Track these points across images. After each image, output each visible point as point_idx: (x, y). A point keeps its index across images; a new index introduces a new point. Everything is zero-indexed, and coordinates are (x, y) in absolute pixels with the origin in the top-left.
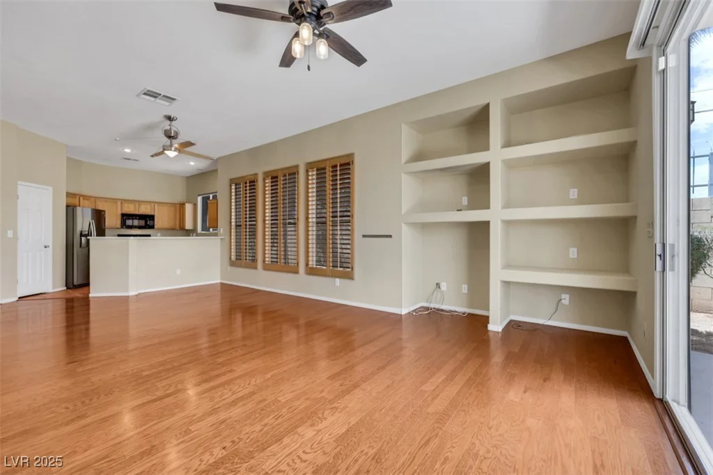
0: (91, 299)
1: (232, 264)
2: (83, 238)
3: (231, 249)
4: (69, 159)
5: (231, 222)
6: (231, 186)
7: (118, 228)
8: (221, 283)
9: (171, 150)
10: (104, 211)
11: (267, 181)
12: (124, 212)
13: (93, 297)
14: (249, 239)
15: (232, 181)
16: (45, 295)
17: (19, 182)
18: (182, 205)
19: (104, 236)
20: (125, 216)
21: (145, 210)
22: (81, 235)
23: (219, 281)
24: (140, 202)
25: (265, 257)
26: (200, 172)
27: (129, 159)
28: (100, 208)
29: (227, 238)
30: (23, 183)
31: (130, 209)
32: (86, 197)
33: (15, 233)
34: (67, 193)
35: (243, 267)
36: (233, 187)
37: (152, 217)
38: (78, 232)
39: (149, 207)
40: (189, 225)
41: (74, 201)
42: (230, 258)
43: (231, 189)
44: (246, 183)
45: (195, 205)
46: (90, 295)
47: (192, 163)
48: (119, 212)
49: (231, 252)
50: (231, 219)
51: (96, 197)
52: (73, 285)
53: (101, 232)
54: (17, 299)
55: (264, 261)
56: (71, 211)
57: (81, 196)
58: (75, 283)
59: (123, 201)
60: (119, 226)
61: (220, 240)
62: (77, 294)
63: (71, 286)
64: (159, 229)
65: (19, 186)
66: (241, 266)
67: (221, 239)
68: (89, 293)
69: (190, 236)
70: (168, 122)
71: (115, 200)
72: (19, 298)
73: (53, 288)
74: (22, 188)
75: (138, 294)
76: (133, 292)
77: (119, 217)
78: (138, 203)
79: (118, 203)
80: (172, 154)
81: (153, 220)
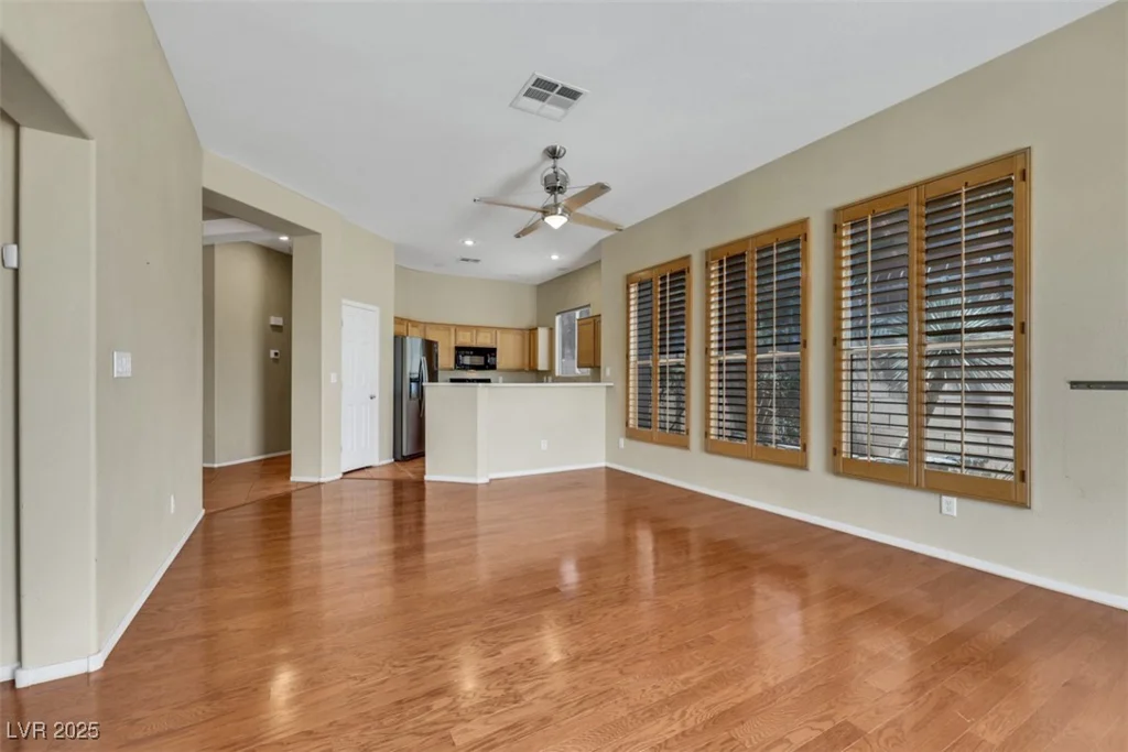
0: (427, 486)
1: (631, 434)
2: (413, 384)
3: (628, 406)
4: (397, 267)
5: (628, 356)
6: (628, 288)
7: (451, 370)
8: (606, 468)
9: (556, 214)
10: (437, 343)
11: (713, 268)
12: (459, 344)
13: (429, 481)
14: (671, 387)
15: (629, 280)
16: (370, 470)
17: (344, 301)
18: (533, 331)
19: (437, 381)
20: (460, 350)
21: (483, 341)
22: (411, 380)
23: (603, 464)
24: (478, 328)
25: (708, 426)
26: (560, 273)
27: (467, 260)
28: (431, 338)
29: (620, 387)
30: (349, 302)
31: (466, 339)
32: (415, 324)
33: (339, 377)
34: (395, 318)
35: (657, 443)
36: (633, 289)
37: (492, 352)
38: (408, 377)
39: (489, 335)
40: (542, 365)
41: (402, 329)
42: (627, 424)
43: (628, 293)
44: (663, 278)
45: (552, 331)
46: (427, 478)
47: (555, 257)
48: (453, 345)
49: (628, 413)
50: (628, 350)
51: (425, 323)
52: (403, 456)
53: (433, 377)
54: (341, 475)
55: (707, 434)
56: (399, 342)
57: (410, 321)
58: (405, 454)
59: (459, 327)
60: (452, 366)
61: (605, 389)
62: (407, 472)
63: (399, 457)
64: (502, 370)
65: (343, 307)
66: (650, 440)
67: (607, 387)
68: (424, 473)
69: (542, 382)
70: (551, 163)
71: (447, 327)
72: (345, 474)
73: (380, 460)
74: (348, 311)
75: (491, 481)
76: (483, 478)
77: (453, 352)
78: (475, 330)
79: (452, 331)
80: (557, 221)
81: (495, 356)
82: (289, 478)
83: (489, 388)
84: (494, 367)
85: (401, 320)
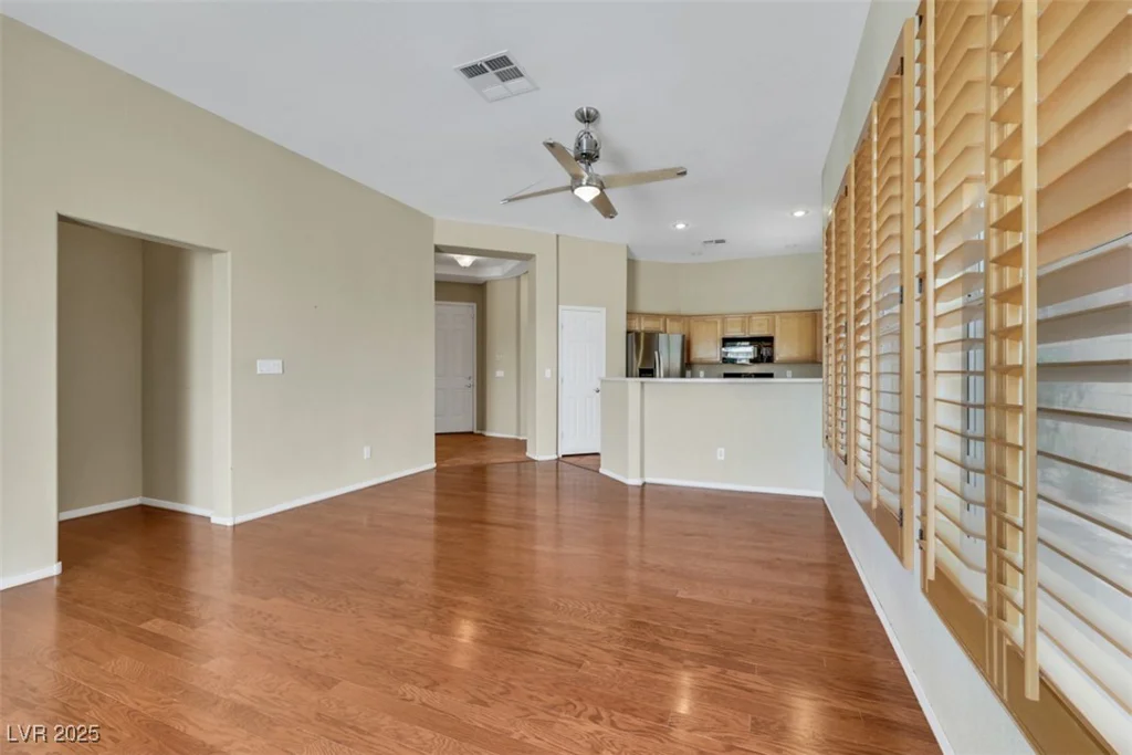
7: (719, 364)
12: (726, 333)
13: (600, 474)
17: (562, 307)
21: (760, 328)
24: (751, 315)
30: (569, 308)
31: (736, 329)
33: (556, 373)
34: (627, 312)
37: (769, 342)
39: (765, 322)
46: (601, 470)
48: (719, 337)
51: (689, 317)
54: (558, 457)
57: (668, 315)
59: (726, 317)
60: (720, 359)
64: (783, 362)
65: (563, 312)
72: (564, 456)
74: (567, 314)
75: (644, 484)
76: (633, 480)
77: (719, 344)
78: (748, 317)
79: (719, 321)
80: (588, 193)
81: (772, 346)
82: (525, 454)
83: (642, 383)
84: (770, 360)
85: (657, 316)
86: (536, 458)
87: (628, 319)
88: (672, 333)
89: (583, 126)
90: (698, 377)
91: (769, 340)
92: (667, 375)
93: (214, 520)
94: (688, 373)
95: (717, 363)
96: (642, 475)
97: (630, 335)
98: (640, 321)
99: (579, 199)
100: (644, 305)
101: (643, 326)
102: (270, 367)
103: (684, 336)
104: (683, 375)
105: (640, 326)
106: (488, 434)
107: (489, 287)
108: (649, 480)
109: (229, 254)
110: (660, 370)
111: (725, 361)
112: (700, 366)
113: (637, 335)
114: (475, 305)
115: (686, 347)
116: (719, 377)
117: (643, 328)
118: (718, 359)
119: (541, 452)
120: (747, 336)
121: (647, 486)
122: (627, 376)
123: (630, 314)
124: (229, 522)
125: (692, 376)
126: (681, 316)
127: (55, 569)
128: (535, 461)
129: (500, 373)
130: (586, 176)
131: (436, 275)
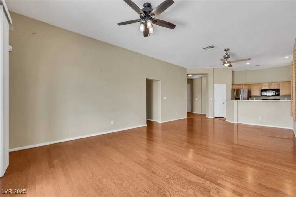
8: (293, 130)
12: (263, 89)
21: (274, 87)
27: (258, 65)
30: (216, 84)
31: (266, 87)
32: (246, 85)
33: (213, 99)
39: (276, 85)
46: (226, 120)
48: (260, 89)
72: (215, 117)
74: (216, 86)
75: (238, 124)
76: (235, 122)
77: (260, 91)
78: (270, 84)
79: (260, 85)
80: (227, 65)
81: (279, 91)
82: (206, 116)
83: (238, 101)
84: (278, 95)
85: (240, 85)
86: (209, 117)
87: (232, 86)
88: (245, 89)
89: (225, 52)
90: (253, 100)
91: (278, 90)
92: (244, 99)
93: (159, 122)
94: (250, 99)
95: (260, 96)
96: (238, 122)
97: (233, 90)
98: (235, 86)
99: (225, 66)
100: (236, 82)
101: (236, 87)
102: (165, 98)
103: (249, 90)
104: (248, 99)
105: (235, 87)
106: (194, 113)
107: (194, 80)
108: (239, 123)
109: (161, 81)
110: (242, 98)
111: (262, 96)
112: (253, 97)
113: (235, 89)
114: (190, 84)
115: (249, 92)
116: (260, 100)
117: (236, 88)
118: (260, 95)
119: (210, 116)
120: (270, 89)
121: (239, 124)
122: (232, 100)
123: (233, 85)
124: (161, 122)
125: (251, 100)
126: (248, 84)
127: (146, 125)
128: (208, 118)
129: (197, 99)
130: (227, 62)
131: (187, 78)
